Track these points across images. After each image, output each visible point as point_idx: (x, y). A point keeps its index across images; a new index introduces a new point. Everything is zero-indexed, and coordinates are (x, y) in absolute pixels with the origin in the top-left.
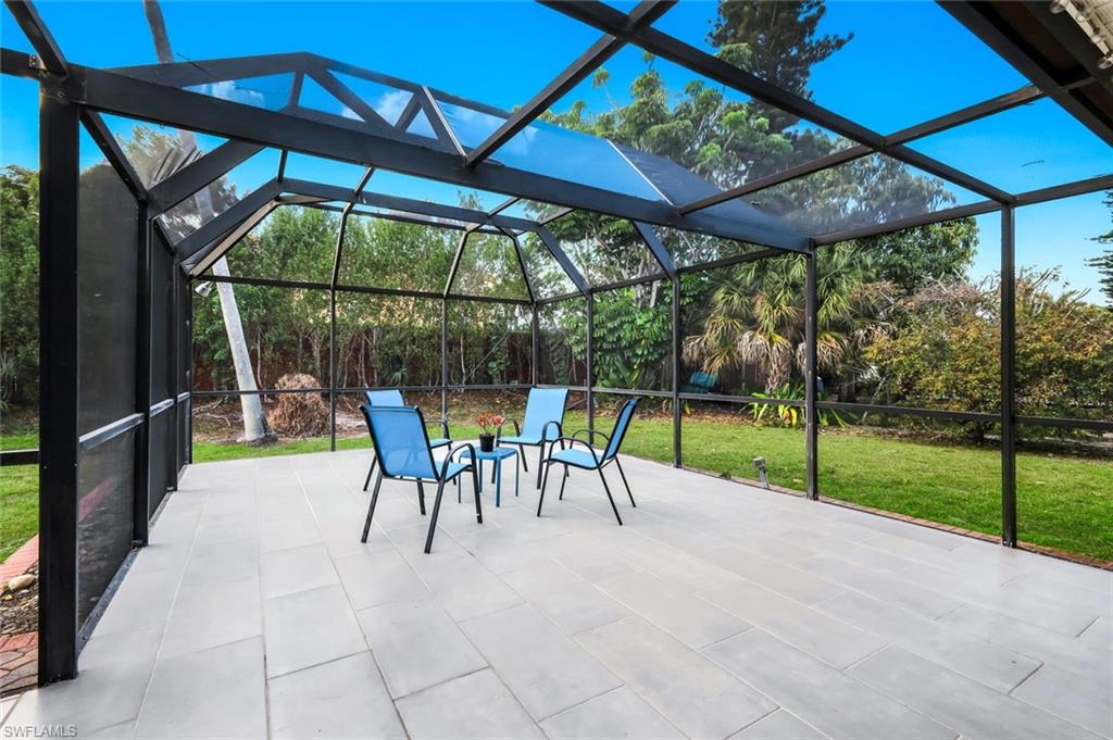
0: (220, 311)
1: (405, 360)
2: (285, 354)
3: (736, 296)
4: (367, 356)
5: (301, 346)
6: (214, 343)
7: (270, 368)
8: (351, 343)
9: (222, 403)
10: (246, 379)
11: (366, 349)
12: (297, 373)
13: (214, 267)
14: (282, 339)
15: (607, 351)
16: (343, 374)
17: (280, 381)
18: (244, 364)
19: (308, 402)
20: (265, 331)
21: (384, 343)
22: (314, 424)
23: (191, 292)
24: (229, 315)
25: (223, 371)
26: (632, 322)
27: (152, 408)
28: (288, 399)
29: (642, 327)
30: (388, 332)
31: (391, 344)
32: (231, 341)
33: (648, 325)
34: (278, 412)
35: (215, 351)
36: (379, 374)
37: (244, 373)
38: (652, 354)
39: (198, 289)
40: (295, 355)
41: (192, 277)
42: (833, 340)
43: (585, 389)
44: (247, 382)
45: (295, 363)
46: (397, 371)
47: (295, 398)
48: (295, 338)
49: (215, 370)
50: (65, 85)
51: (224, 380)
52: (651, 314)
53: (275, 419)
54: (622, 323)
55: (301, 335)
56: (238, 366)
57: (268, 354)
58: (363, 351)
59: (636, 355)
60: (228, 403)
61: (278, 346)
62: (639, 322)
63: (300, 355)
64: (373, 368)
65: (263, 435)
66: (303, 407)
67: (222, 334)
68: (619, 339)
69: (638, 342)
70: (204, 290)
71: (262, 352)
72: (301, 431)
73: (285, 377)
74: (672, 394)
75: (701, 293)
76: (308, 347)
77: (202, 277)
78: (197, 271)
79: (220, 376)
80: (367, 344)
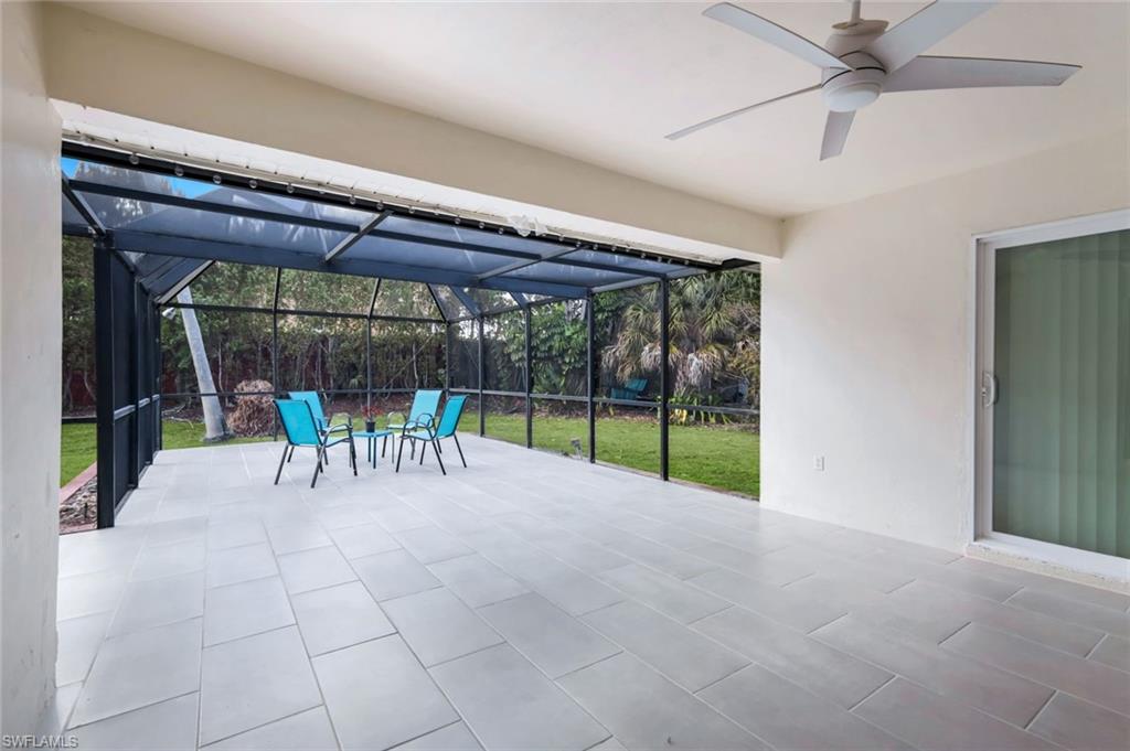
0: (182, 323)
1: (360, 367)
2: (245, 361)
3: (641, 313)
4: (323, 363)
5: (260, 354)
6: (177, 351)
7: (230, 373)
8: (308, 351)
9: (186, 408)
10: (206, 383)
11: (322, 356)
12: (255, 379)
13: (178, 296)
14: (241, 347)
15: (541, 359)
16: (301, 380)
17: (239, 387)
18: (205, 371)
19: (265, 405)
20: (225, 341)
21: (339, 351)
22: (269, 425)
23: (160, 316)
24: (190, 329)
25: (186, 378)
26: (562, 333)
27: (116, 412)
28: (246, 402)
29: (569, 337)
30: (343, 341)
31: (345, 352)
32: (193, 352)
33: (575, 336)
34: (237, 414)
35: (179, 359)
36: (334, 380)
37: (205, 381)
38: (578, 362)
39: (164, 313)
40: (255, 362)
41: (160, 305)
42: (715, 351)
43: (478, 391)
44: (208, 387)
45: (255, 370)
46: (354, 377)
47: (252, 402)
48: (255, 348)
49: (178, 377)
50: (104, 241)
51: (187, 386)
52: (578, 326)
53: (235, 421)
54: (553, 334)
55: (260, 344)
56: (199, 373)
57: (229, 362)
58: (320, 360)
59: (564, 363)
60: (192, 408)
61: (239, 355)
62: (568, 333)
63: (259, 362)
64: (329, 375)
65: (222, 433)
66: (260, 410)
67: (184, 343)
68: (551, 348)
69: (565, 351)
70: (169, 314)
71: (223, 359)
72: (258, 432)
73: (243, 383)
74: (524, 394)
75: (618, 308)
76: (266, 354)
77: (168, 304)
78: (164, 299)
79: (183, 382)
80: (323, 352)
